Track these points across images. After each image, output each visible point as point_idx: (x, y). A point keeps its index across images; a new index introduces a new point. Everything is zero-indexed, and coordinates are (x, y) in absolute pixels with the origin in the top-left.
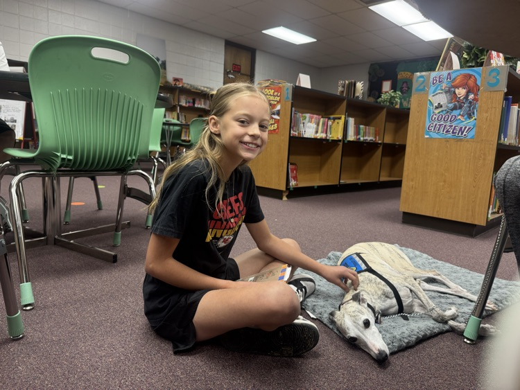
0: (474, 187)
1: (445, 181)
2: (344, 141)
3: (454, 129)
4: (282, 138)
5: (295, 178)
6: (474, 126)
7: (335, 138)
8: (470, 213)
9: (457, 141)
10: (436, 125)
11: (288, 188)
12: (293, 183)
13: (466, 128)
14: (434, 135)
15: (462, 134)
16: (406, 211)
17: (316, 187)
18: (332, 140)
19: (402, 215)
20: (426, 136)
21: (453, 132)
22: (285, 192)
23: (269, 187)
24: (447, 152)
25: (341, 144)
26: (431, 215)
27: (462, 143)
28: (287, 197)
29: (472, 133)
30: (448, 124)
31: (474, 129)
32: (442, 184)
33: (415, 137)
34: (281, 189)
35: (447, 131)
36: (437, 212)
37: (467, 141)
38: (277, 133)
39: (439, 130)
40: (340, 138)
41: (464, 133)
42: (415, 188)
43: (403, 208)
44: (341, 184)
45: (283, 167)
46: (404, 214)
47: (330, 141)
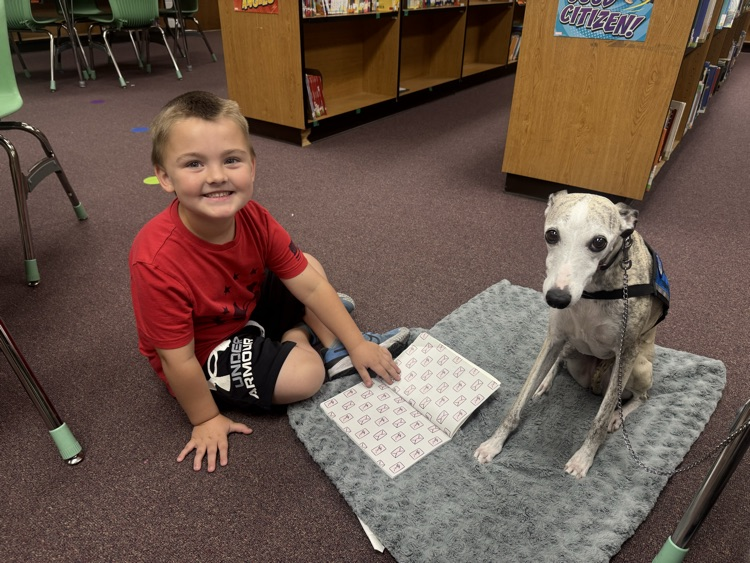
0: (632, 135)
1: (583, 122)
2: (402, 13)
3: (611, 19)
4: (287, 23)
5: (321, 101)
6: (648, 15)
7: (387, 10)
8: (620, 179)
9: (614, 45)
10: (577, 9)
11: (308, 125)
12: (317, 111)
13: (632, 18)
14: (572, 32)
15: (623, 32)
16: (513, 172)
17: (359, 112)
18: (382, 15)
19: (504, 179)
20: (557, 34)
21: (607, 28)
22: (304, 131)
23: (275, 122)
24: (592, 66)
25: (398, 19)
26: (555, 181)
27: (622, 49)
28: (310, 139)
29: (643, 30)
30: (600, 8)
31: (647, 23)
32: (578, 126)
33: (537, 33)
34: (297, 126)
35: (598, 25)
36: (565, 175)
37: (631, 46)
38: (275, 12)
39: (581, 21)
40: (396, 9)
41: (628, 30)
42: (531, 133)
43: (509, 167)
44: (401, 95)
45: (295, 83)
46: (510, 176)
47: (378, 17)
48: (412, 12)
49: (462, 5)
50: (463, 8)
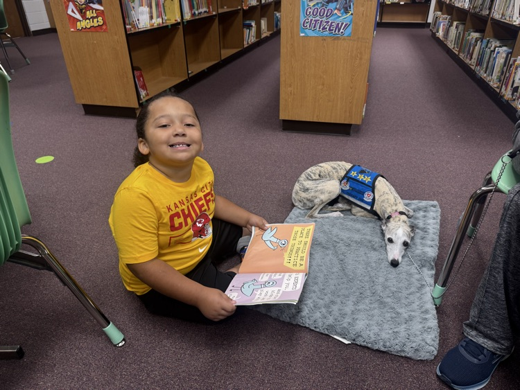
0: (351, 88)
1: (323, 85)
2: (183, 23)
3: (331, 25)
4: (116, 37)
5: (144, 87)
6: (351, 21)
7: (173, 22)
8: (348, 114)
9: (334, 39)
10: (311, 20)
11: (139, 105)
13: (342, 24)
14: (311, 33)
15: (339, 31)
16: (287, 118)
18: (172, 25)
19: (281, 123)
20: (302, 35)
21: (330, 30)
22: (137, 109)
24: (324, 52)
25: (181, 27)
27: (340, 41)
29: (349, 30)
30: (324, 19)
31: (351, 26)
32: (320, 87)
33: (290, 35)
35: (324, 28)
36: (317, 117)
37: (344, 39)
38: (105, 31)
39: (314, 27)
40: (179, 20)
41: (341, 31)
42: (294, 94)
43: (284, 115)
44: (190, 76)
45: (127, 77)
46: (284, 121)
47: (170, 27)
48: (188, 22)
49: (214, 13)
50: (215, 15)
